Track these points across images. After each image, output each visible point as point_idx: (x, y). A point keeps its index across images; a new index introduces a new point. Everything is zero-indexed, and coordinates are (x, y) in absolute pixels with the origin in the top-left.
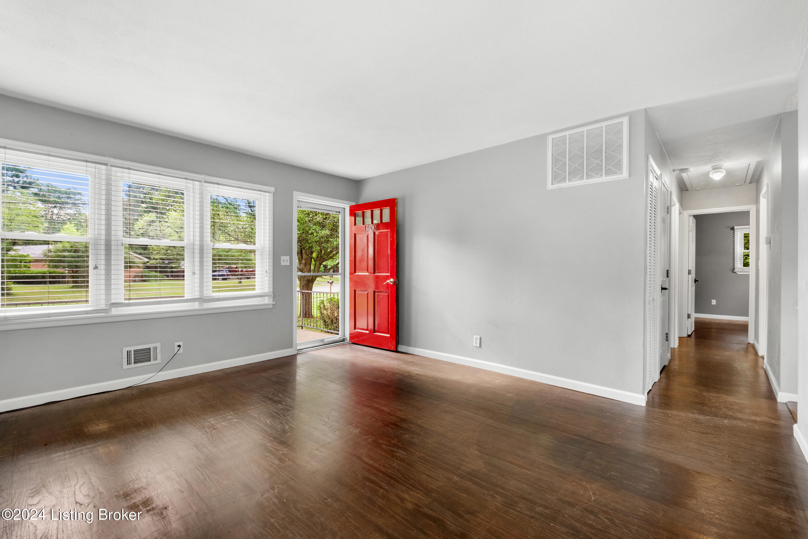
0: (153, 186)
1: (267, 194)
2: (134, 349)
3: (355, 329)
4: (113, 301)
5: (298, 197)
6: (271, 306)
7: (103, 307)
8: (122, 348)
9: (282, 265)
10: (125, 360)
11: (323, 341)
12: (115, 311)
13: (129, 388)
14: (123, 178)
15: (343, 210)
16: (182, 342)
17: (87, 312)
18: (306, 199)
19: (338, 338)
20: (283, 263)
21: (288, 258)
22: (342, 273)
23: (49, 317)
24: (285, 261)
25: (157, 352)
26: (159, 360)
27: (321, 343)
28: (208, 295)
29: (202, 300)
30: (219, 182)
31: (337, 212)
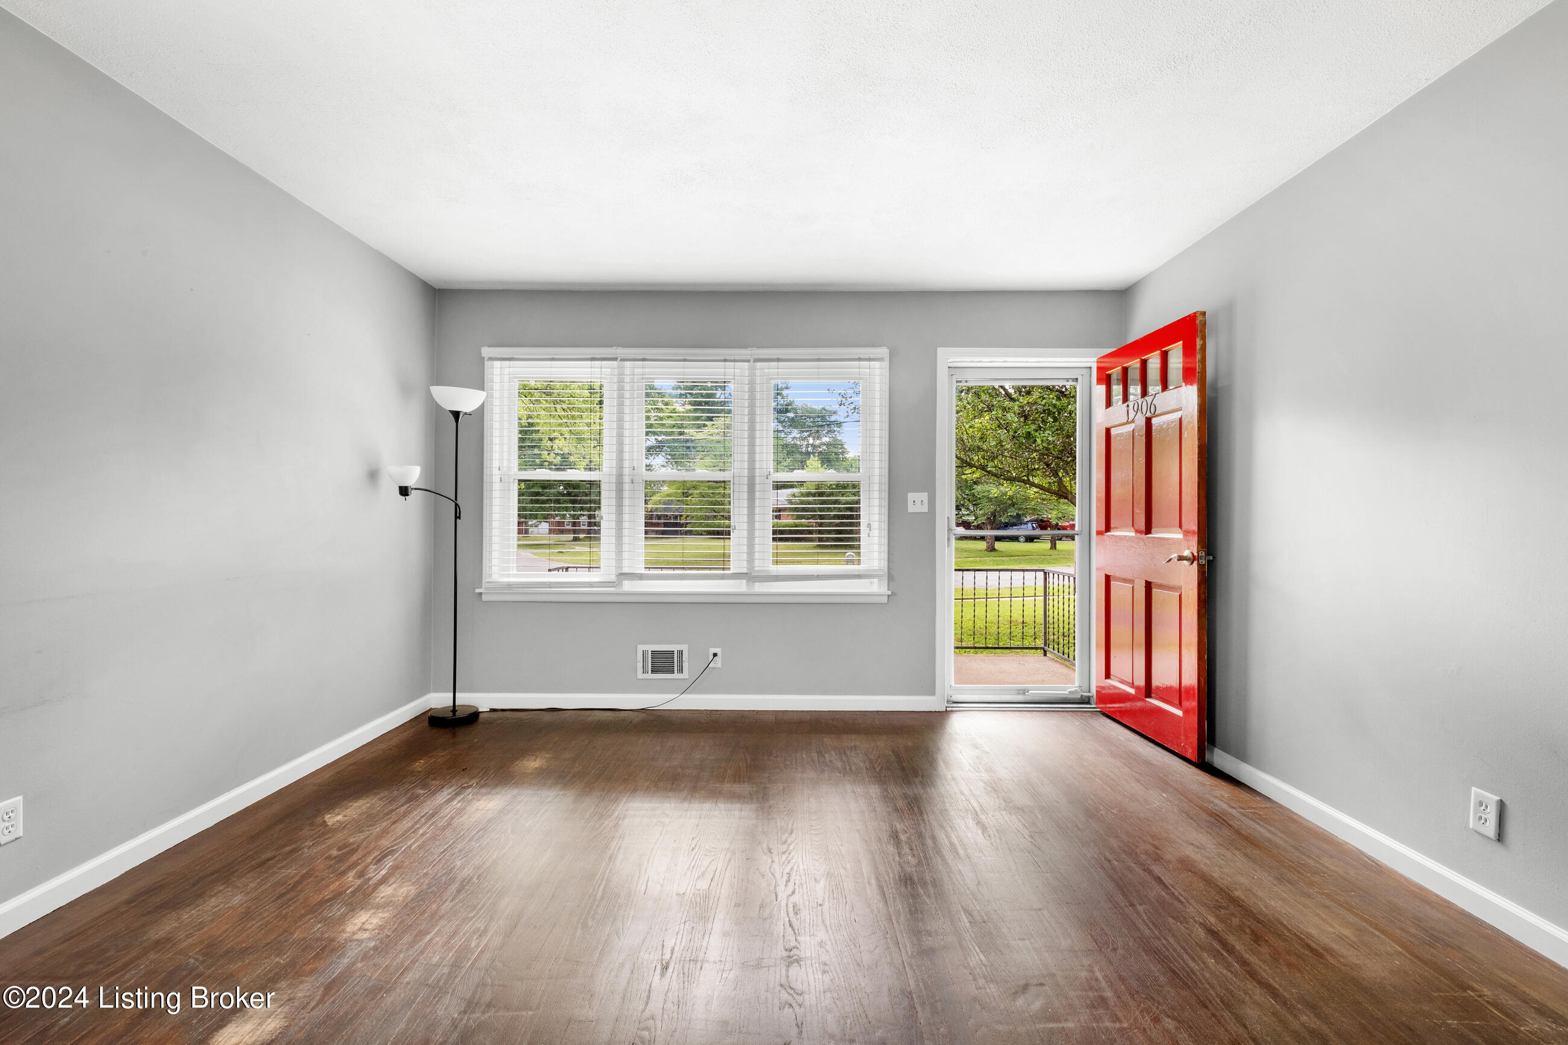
0: (695, 382)
1: (877, 364)
2: (653, 650)
3: (1108, 675)
4: (626, 570)
5: (949, 361)
6: (885, 600)
7: (613, 578)
8: (637, 646)
9: (909, 511)
10: (640, 665)
11: (1024, 692)
12: (628, 586)
13: (643, 711)
14: (644, 376)
15: (1085, 372)
16: (720, 649)
17: (591, 585)
18: (972, 362)
19: (1067, 692)
20: (911, 509)
21: (924, 496)
22: (1081, 531)
23: (550, 588)
24: (918, 503)
25: (684, 659)
26: (685, 675)
27: (1021, 698)
28: (766, 569)
29: (749, 576)
30: (780, 357)
31: (1068, 381)
